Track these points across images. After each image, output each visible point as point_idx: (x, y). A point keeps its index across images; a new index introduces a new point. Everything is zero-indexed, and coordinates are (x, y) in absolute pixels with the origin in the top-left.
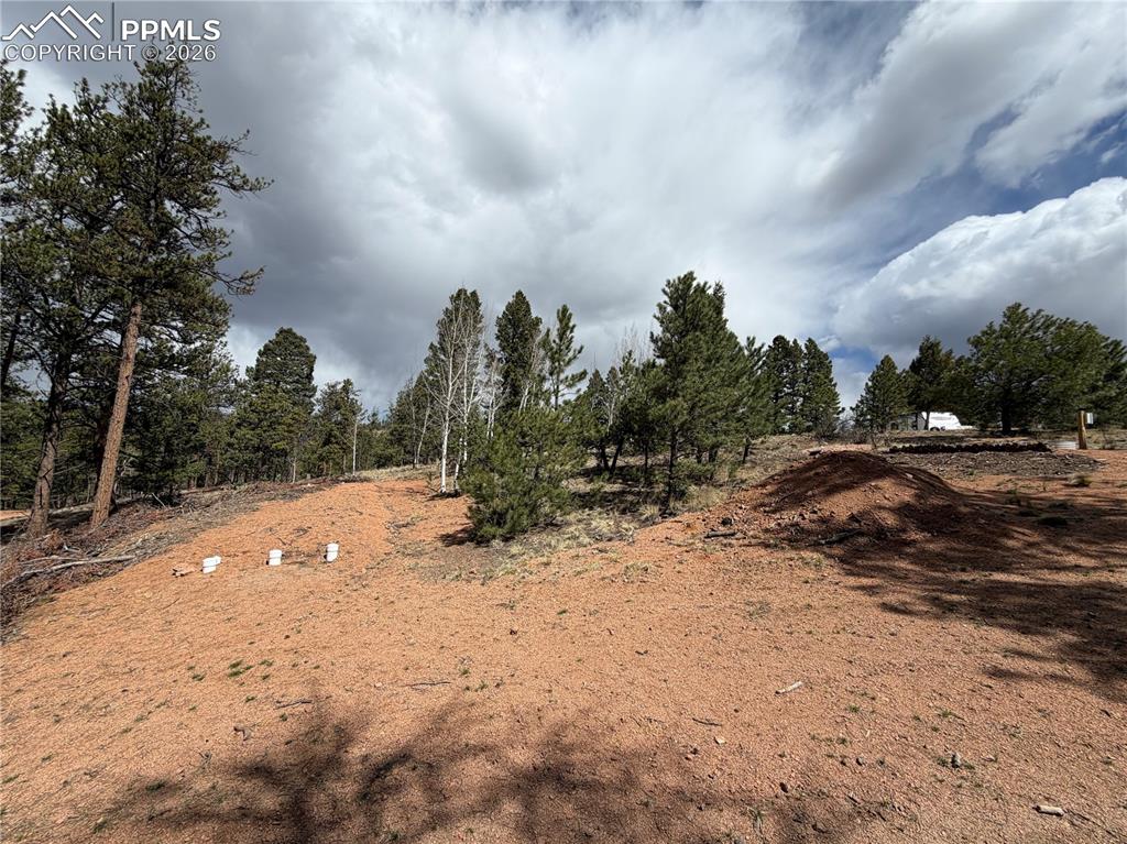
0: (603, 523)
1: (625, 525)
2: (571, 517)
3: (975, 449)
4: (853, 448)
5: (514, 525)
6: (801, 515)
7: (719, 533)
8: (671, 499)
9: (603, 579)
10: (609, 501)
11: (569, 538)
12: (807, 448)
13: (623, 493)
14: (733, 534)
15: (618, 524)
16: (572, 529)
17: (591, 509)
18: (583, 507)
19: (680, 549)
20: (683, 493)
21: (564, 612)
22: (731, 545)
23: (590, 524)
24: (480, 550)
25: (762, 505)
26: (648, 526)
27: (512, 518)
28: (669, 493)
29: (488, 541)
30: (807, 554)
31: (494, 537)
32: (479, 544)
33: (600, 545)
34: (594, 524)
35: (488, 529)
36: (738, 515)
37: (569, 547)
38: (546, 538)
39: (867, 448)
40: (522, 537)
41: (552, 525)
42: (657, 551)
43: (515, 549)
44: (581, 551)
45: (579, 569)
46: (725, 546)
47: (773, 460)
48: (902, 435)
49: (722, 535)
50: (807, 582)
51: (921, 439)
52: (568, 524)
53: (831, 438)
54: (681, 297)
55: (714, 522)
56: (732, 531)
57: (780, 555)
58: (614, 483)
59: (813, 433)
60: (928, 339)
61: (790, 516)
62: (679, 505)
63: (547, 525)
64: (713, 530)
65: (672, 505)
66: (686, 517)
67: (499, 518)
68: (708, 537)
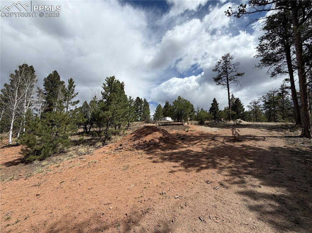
0: (83, 149)
1: (90, 149)
2: (71, 149)
3: (173, 125)
4: (152, 125)
5: (45, 154)
6: (139, 141)
7: (119, 148)
8: (106, 140)
9: (80, 168)
10: (86, 142)
11: (69, 156)
12: (142, 125)
13: (91, 139)
14: (122, 148)
15: (88, 149)
16: (70, 153)
17: (79, 145)
18: (76, 145)
19: (107, 154)
20: (110, 138)
21: (63, 182)
22: (121, 151)
23: (78, 150)
24: (27, 166)
25: (130, 140)
26: (98, 149)
27: (44, 151)
28: (106, 138)
29: (31, 162)
30: (139, 151)
31: (35, 160)
32: (27, 163)
33: (81, 157)
34: (79, 150)
35: (32, 157)
36: (124, 143)
37: (68, 159)
38: (59, 157)
39: (155, 125)
40: (49, 158)
41: (62, 152)
42: (100, 156)
43: (44, 163)
44: (73, 160)
45: (71, 166)
46: (120, 152)
47: (135, 128)
48: (162, 122)
49: (119, 149)
50: (139, 158)
51: (165, 123)
52: (69, 151)
53: (148, 122)
54: (111, 82)
55: (118, 145)
56: (122, 147)
57: (133, 152)
58: (89, 136)
59: (144, 121)
60: (167, 101)
61: (137, 142)
62: (108, 141)
63: (60, 152)
64: (117, 148)
65: (106, 142)
66: (110, 145)
67: (38, 152)
68: (116, 150)
